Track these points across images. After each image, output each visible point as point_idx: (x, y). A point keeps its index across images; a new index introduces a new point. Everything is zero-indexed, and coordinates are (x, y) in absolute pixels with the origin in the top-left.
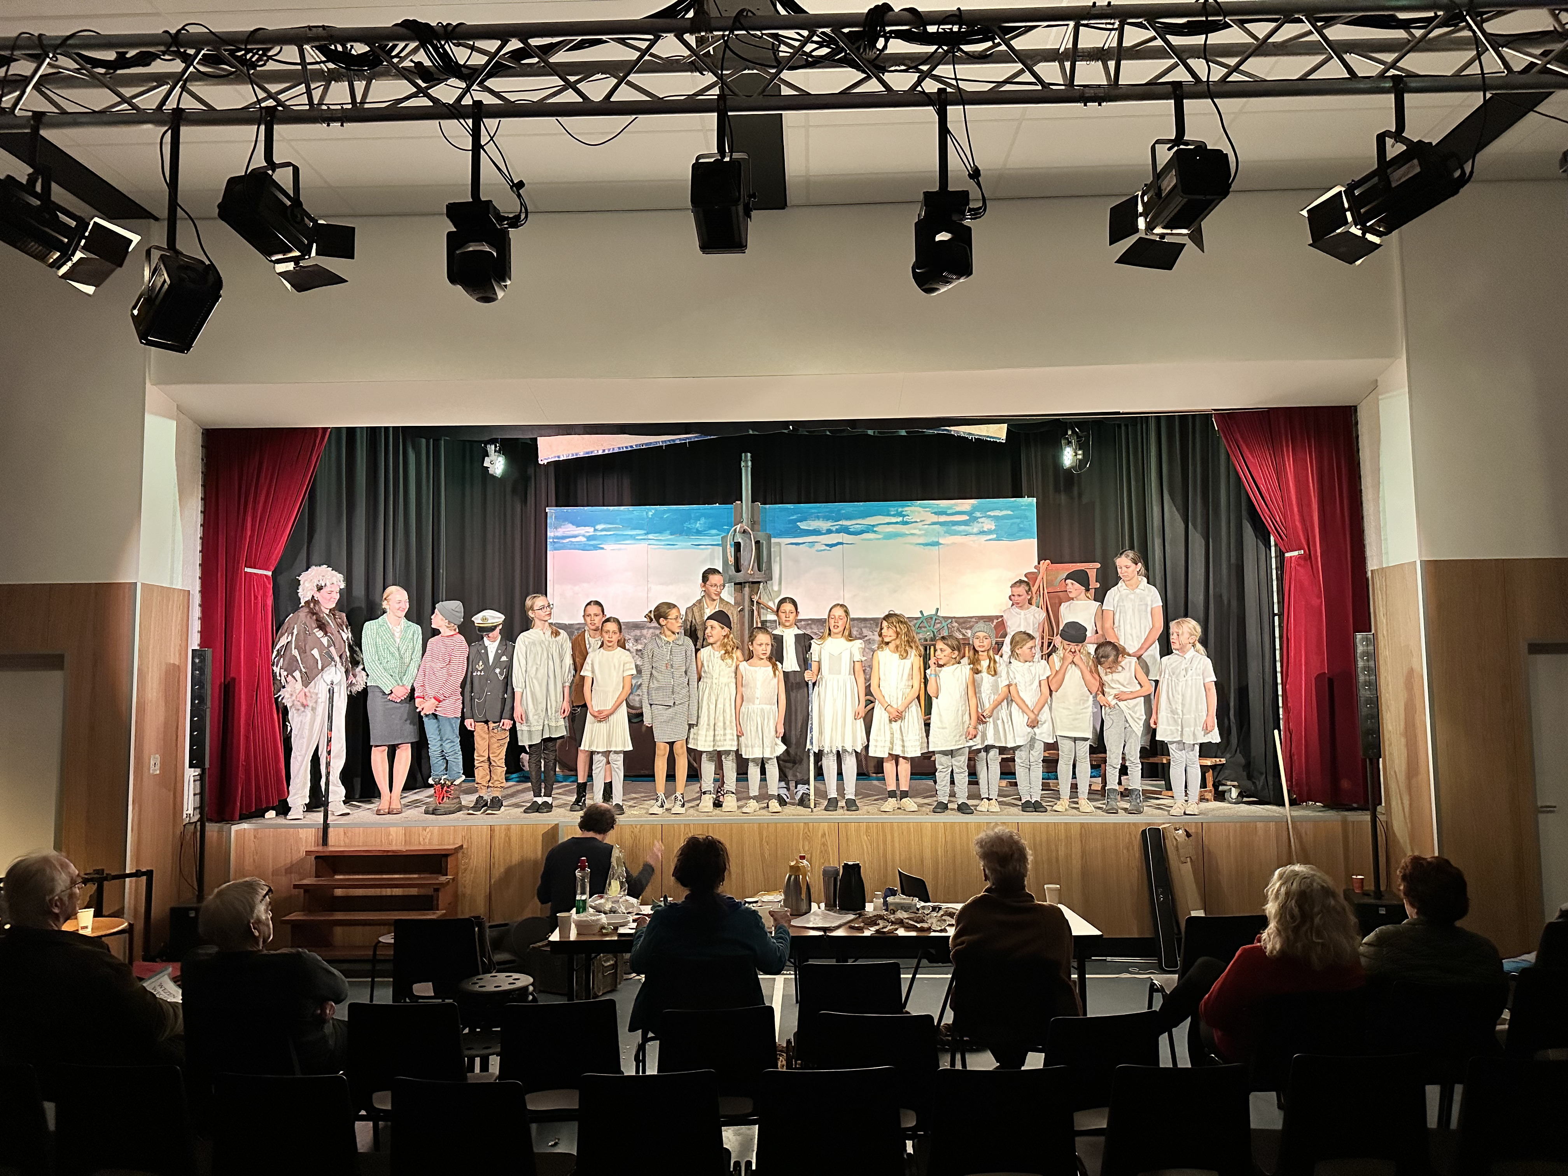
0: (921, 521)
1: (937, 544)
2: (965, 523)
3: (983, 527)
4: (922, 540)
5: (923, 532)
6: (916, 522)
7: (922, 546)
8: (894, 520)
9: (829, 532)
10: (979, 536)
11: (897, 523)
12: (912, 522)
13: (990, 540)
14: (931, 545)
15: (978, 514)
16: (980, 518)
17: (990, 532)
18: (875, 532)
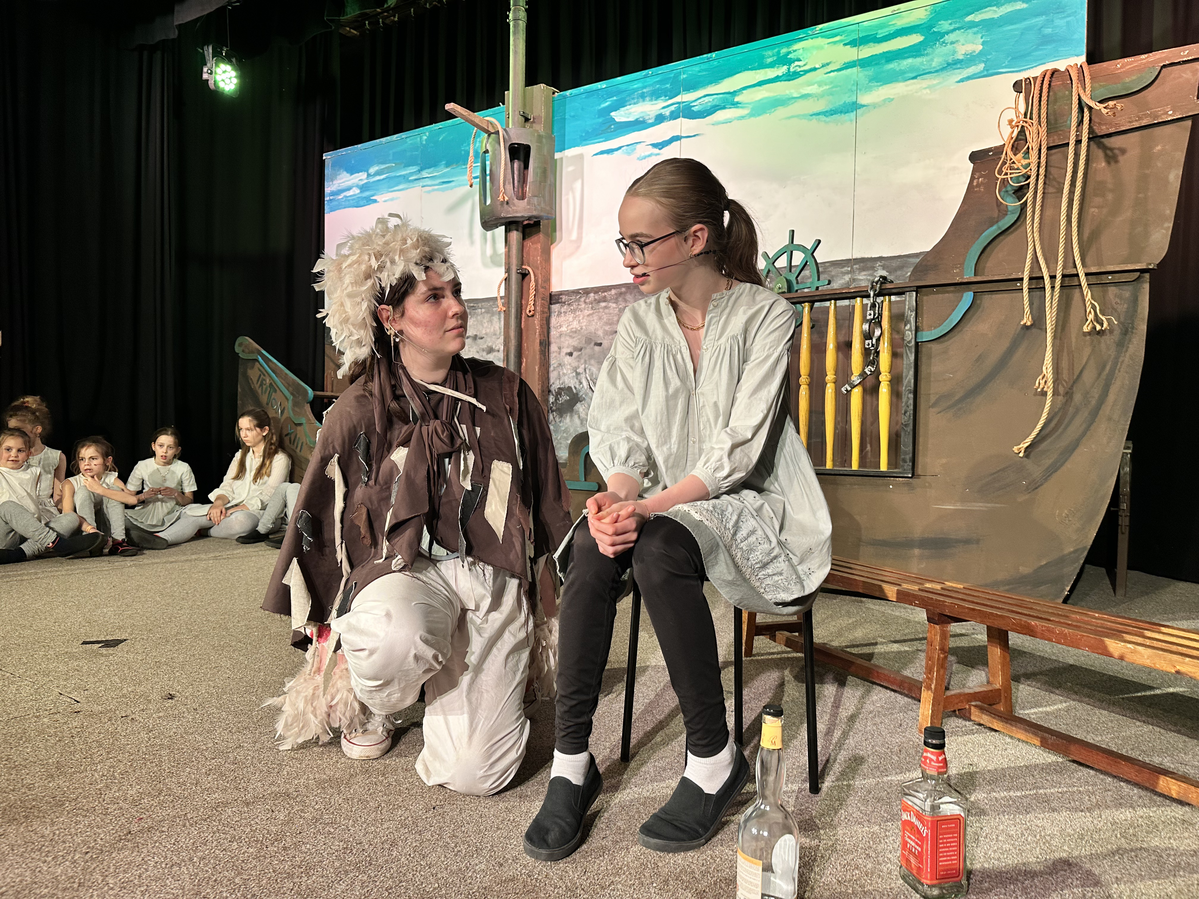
0: (823, 66)
1: (854, 107)
2: (914, 51)
3: (955, 52)
4: (821, 106)
5: (825, 87)
6: (815, 69)
7: (822, 117)
8: (771, 73)
9: (660, 119)
10: (944, 74)
11: (777, 79)
12: (806, 72)
13: (969, 78)
14: (841, 112)
15: (945, 25)
16: (947, 33)
17: (970, 60)
18: (736, 105)
